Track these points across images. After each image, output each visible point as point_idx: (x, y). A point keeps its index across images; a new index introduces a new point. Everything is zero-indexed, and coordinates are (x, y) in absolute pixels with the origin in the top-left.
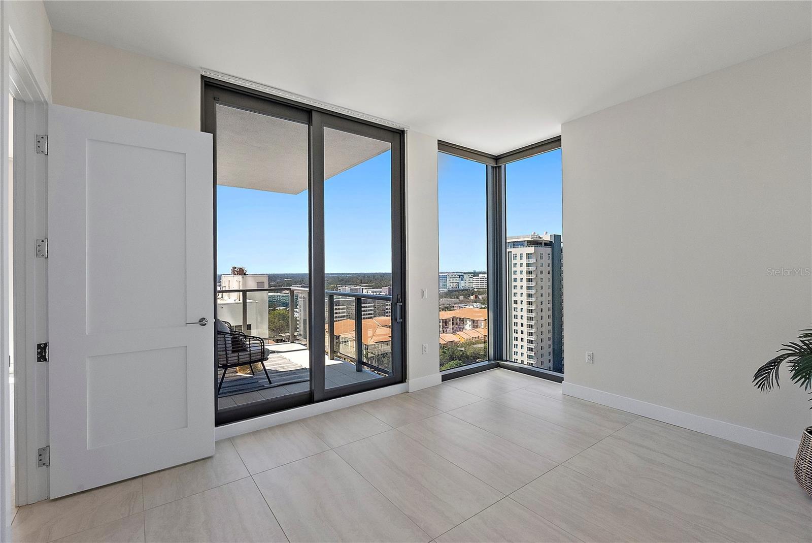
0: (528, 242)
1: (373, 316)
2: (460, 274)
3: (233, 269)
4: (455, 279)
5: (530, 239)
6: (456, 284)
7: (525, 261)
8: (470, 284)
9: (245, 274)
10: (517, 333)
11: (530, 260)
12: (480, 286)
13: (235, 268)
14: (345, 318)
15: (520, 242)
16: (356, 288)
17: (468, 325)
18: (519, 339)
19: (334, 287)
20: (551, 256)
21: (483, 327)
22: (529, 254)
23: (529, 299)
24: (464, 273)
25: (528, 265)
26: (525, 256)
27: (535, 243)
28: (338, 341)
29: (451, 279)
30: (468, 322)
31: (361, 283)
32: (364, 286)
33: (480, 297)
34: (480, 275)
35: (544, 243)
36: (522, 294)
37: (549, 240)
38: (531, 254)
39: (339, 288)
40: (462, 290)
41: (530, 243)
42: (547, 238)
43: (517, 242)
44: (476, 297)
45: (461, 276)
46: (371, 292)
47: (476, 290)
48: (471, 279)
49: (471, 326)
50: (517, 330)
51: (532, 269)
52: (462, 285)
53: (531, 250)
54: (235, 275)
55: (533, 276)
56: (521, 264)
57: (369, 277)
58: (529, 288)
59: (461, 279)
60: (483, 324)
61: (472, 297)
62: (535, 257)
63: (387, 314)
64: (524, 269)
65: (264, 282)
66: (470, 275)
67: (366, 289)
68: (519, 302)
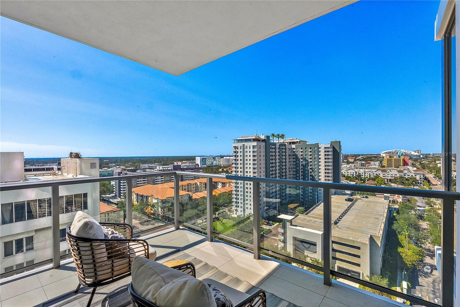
0: (253, 139)
1: (164, 182)
2: (213, 157)
3: (71, 154)
4: (210, 160)
5: (254, 138)
6: (211, 162)
7: (251, 150)
8: (219, 162)
9: (80, 158)
10: (247, 189)
11: (255, 149)
12: (224, 163)
13: (72, 153)
14: (146, 184)
15: (249, 139)
16: (152, 165)
17: (219, 186)
18: (249, 192)
19: (138, 165)
20: (265, 147)
21: (228, 186)
22: (254, 146)
23: (254, 170)
24: (216, 156)
25: (253, 152)
26: (251, 147)
27: (257, 140)
28: (142, 198)
29: (209, 160)
30: (219, 184)
31: (155, 162)
32: (157, 164)
33: (225, 170)
34: (225, 158)
35: (262, 140)
36: (250, 168)
37: (264, 138)
38: (255, 146)
39: (141, 166)
40: (215, 166)
41: (254, 140)
42: (263, 137)
43: (247, 139)
44: (223, 170)
45: (214, 158)
46: (161, 168)
47: (222, 166)
48: (220, 160)
49: (221, 186)
50: (247, 187)
51: (255, 154)
52: (215, 163)
53: (255, 144)
54: (72, 158)
55: (256, 158)
56: (250, 151)
57: (159, 159)
58: (254, 164)
59: (214, 160)
60: (228, 184)
61: (220, 170)
62: (257, 148)
63: (172, 181)
64: (251, 154)
65: (95, 163)
66: (219, 157)
67: (158, 166)
68: (249, 172)
